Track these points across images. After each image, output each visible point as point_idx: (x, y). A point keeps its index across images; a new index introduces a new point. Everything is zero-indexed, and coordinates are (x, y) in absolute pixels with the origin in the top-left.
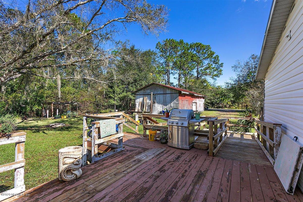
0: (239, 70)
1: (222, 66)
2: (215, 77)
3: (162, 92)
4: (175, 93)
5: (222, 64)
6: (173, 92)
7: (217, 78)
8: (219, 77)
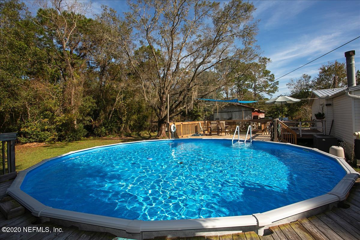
0: (293, 87)
1: (278, 84)
2: (271, 93)
3: (238, 110)
4: (249, 110)
5: (278, 82)
6: (247, 110)
7: (273, 94)
8: (274, 93)
